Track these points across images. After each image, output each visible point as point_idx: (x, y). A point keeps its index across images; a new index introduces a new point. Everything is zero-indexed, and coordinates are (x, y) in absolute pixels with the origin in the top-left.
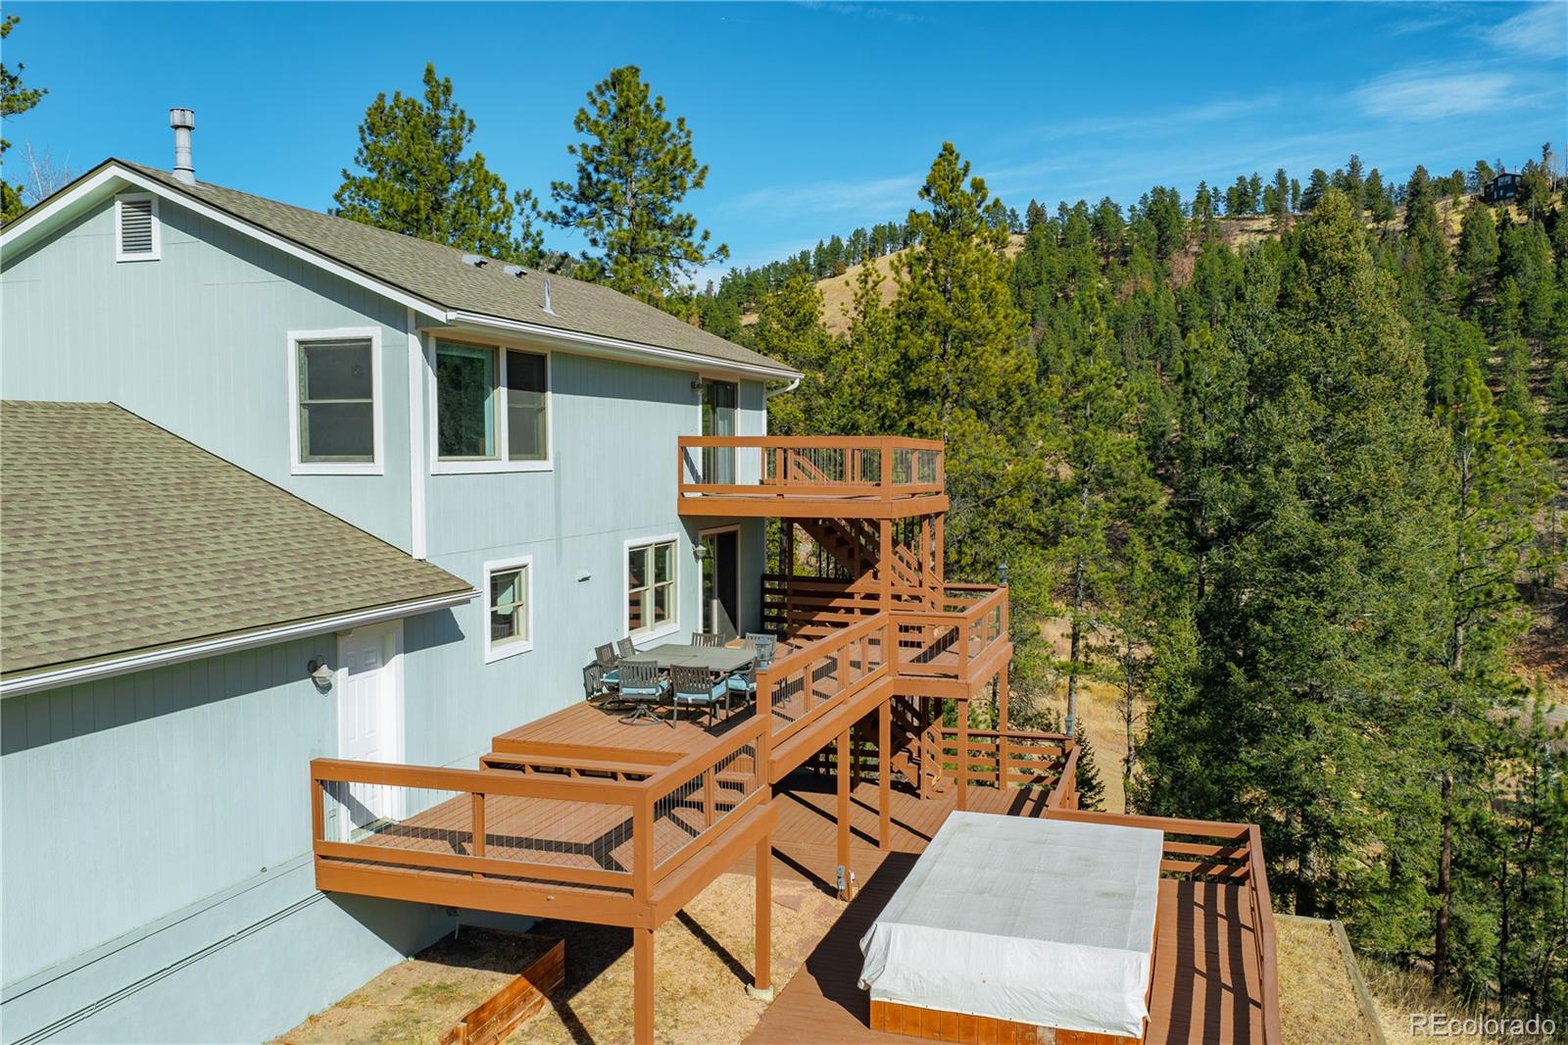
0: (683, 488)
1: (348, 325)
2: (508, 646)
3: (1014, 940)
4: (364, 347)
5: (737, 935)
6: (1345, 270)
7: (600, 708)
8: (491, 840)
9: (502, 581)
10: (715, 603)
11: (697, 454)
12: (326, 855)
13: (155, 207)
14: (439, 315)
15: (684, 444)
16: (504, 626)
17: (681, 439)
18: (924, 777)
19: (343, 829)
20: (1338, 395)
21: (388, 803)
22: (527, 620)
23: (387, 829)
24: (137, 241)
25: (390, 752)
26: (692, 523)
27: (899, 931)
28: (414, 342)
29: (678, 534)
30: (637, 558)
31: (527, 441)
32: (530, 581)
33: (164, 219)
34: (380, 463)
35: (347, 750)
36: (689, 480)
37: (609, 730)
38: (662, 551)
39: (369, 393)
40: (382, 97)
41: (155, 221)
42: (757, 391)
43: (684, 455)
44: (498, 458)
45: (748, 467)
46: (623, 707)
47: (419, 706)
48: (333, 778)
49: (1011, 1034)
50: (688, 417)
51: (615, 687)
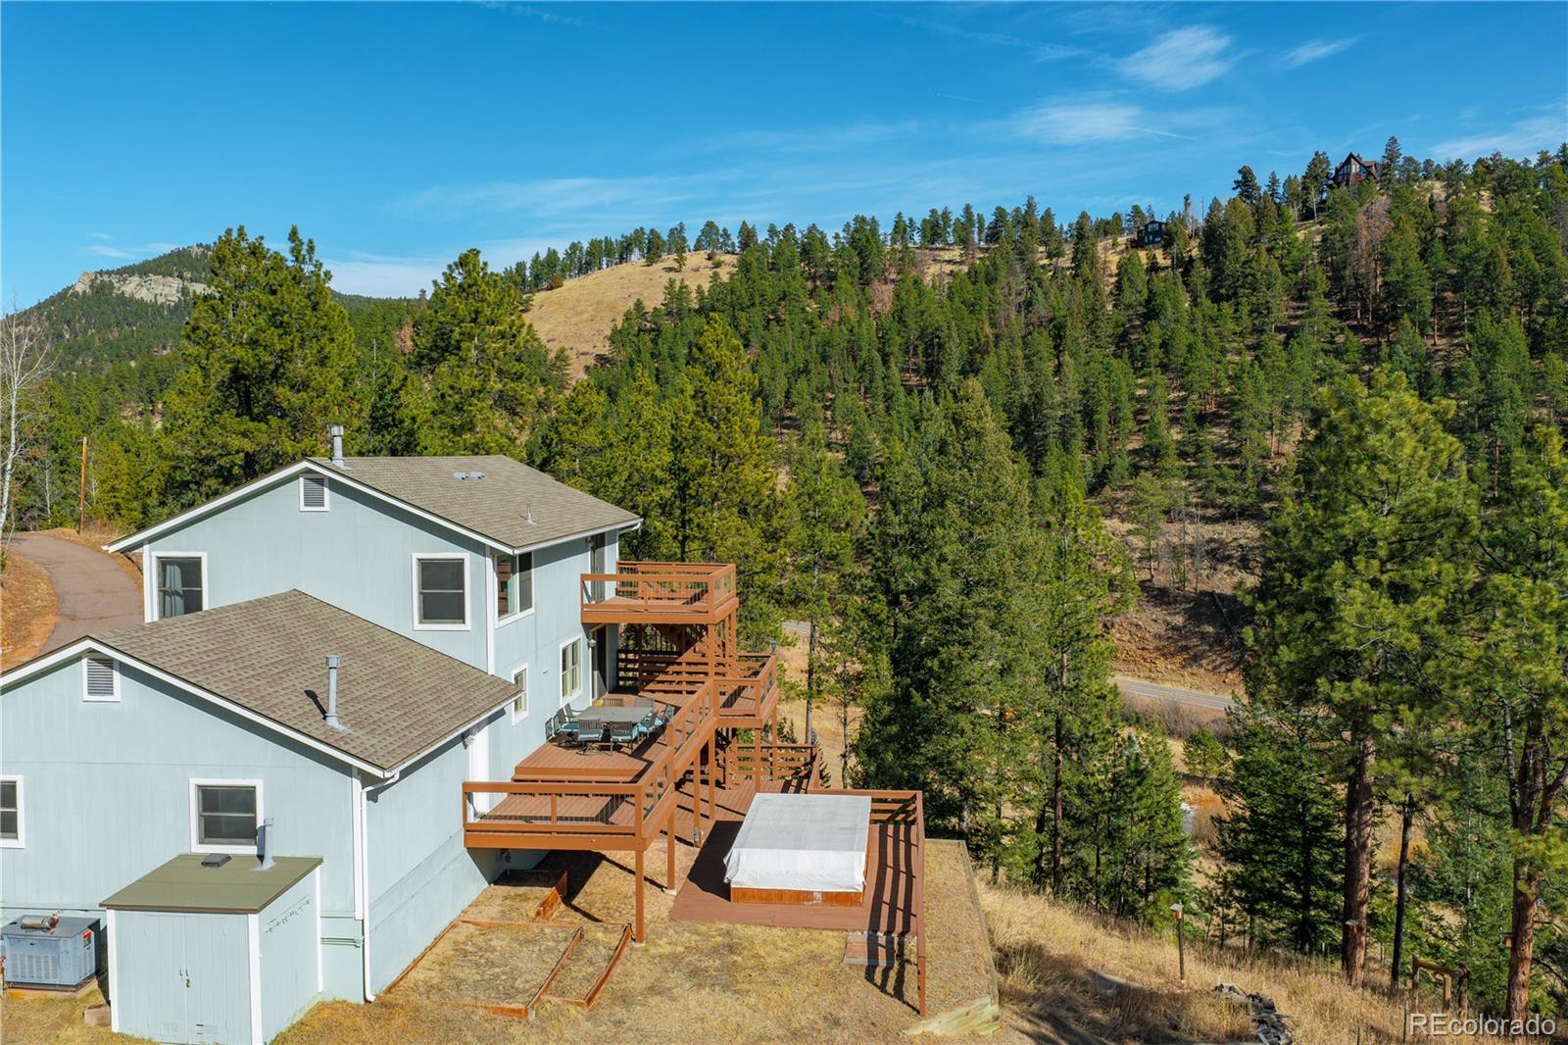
0: (582, 608)
1: (449, 552)
2: (520, 717)
3: (802, 852)
4: (459, 565)
6: (978, 435)
7: (559, 746)
10: (596, 672)
11: (588, 584)
12: (469, 829)
13: (326, 482)
14: (509, 551)
15: (584, 577)
16: (518, 705)
17: (582, 575)
18: (727, 776)
19: (471, 819)
21: (483, 803)
22: (527, 698)
23: (483, 817)
24: (313, 500)
25: (486, 777)
26: (587, 626)
27: (744, 852)
28: (489, 561)
29: (580, 635)
30: (565, 654)
31: (526, 599)
32: (527, 678)
33: (331, 489)
34: (468, 625)
35: (472, 776)
36: (586, 601)
37: (571, 759)
39: (462, 587)
41: (326, 490)
42: (613, 536)
43: (584, 587)
44: (517, 615)
45: (610, 591)
46: (574, 745)
47: (493, 751)
48: (469, 791)
49: (801, 897)
50: (582, 562)
51: (566, 736)
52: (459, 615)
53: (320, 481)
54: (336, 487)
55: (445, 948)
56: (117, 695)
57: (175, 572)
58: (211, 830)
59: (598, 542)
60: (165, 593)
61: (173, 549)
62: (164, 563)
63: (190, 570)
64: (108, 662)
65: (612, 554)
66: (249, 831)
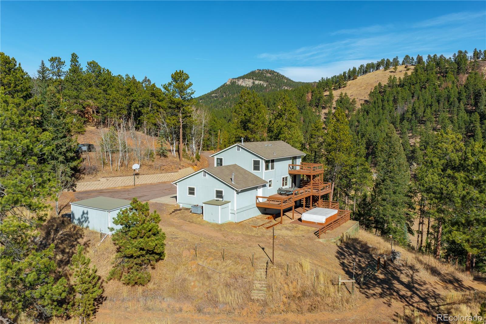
0: (289, 170)
1: (258, 159)
2: (270, 188)
4: (259, 161)
7: (279, 194)
8: (270, 204)
9: (270, 181)
10: (293, 183)
11: (291, 166)
12: (257, 203)
14: (266, 159)
15: (289, 165)
16: (270, 186)
21: (261, 200)
22: (272, 185)
23: (261, 202)
24: (238, 150)
25: (261, 196)
26: (290, 174)
27: (305, 215)
29: (288, 176)
30: (283, 178)
31: (272, 168)
32: (272, 182)
34: (260, 171)
35: (258, 195)
36: (290, 169)
37: (280, 196)
38: (286, 178)
39: (259, 165)
42: (299, 157)
43: (289, 166)
44: (270, 170)
45: (298, 168)
46: (281, 194)
47: (263, 192)
48: (257, 198)
50: (290, 162)
51: (281, 192)
52: (259, 170)
53: (239, 147)
54: (242, 148)
55: (250, 220)
56: (207, 177)
57: (219, 160)
58: (217, 196)
59: (295, 158)
60: (217, 164)
61: (219, 156)
62: (218, 159)
63: (221, 160)
64: (206, 172)
65: (299, 161)
66: (221, 197)
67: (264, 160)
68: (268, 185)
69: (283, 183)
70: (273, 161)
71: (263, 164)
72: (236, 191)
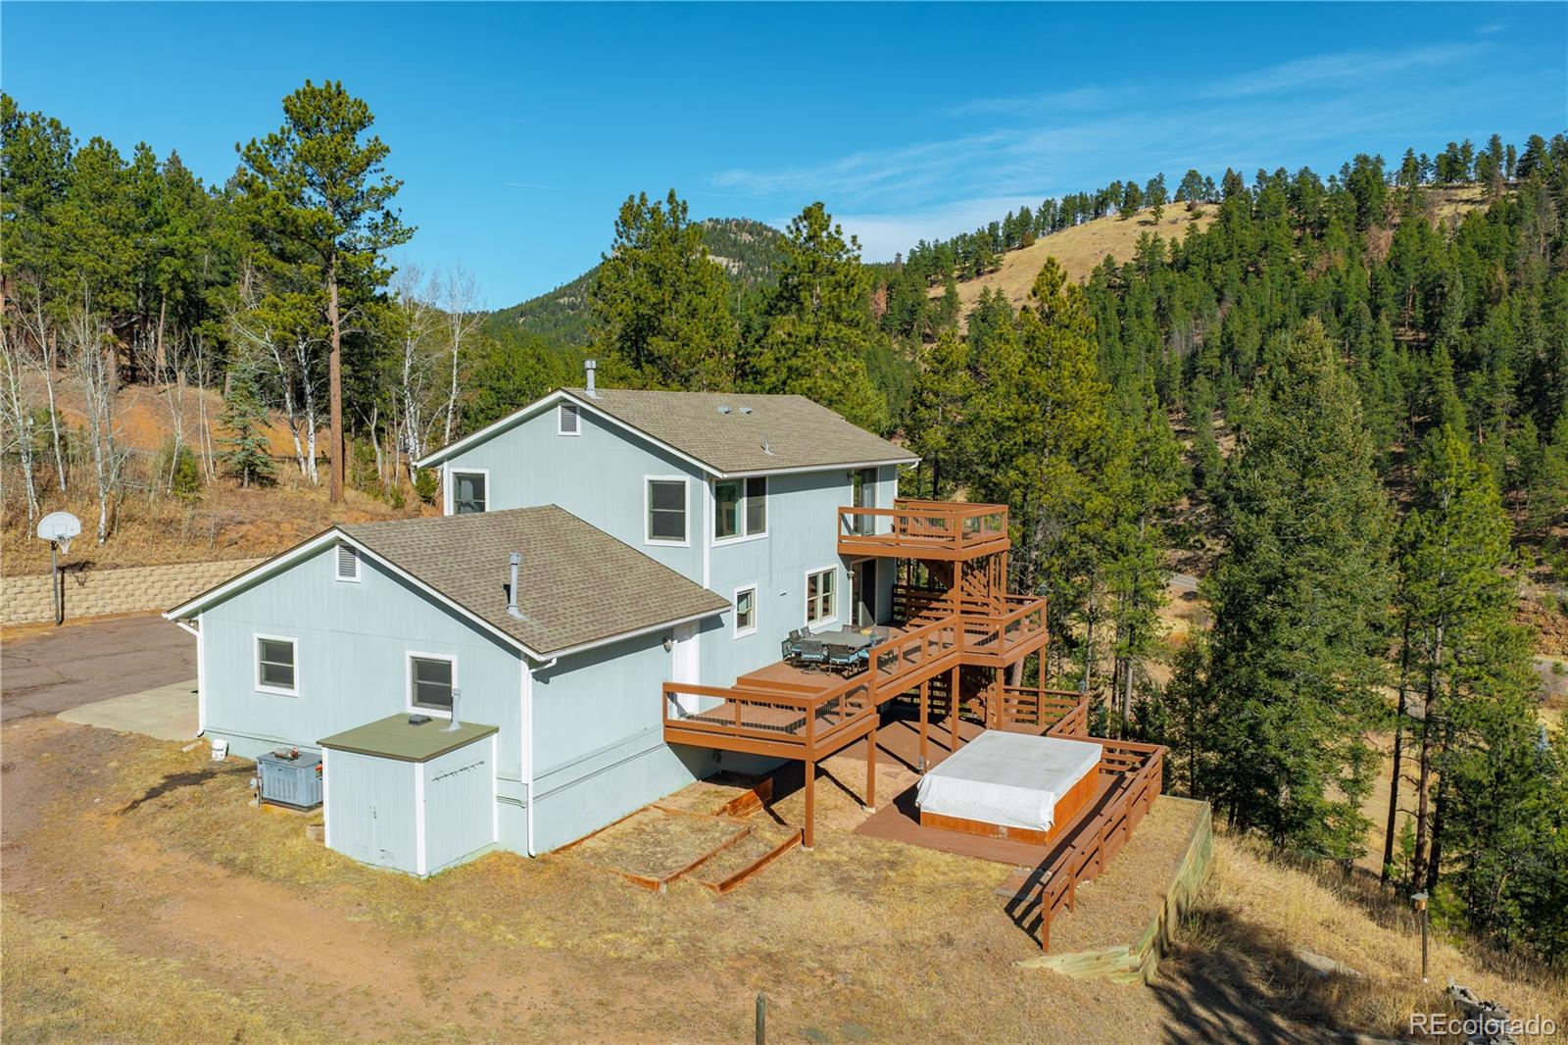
0: (841, 538)
1: (674, 475)
2: (746, 631)
3: (991, 785)
4: (681, 486)
5: (859, 786)
6: (1312, 379)
7: (791, 664)
8: (743, 724)
9: (743, 597)
10: (861, 604)
11: (850, 518)
12: (669, 726)
13: (578, 410)
14: (719, 475)
15: (842, 511)
16: (743, 620)
17: (840, 508)
18: (989, 715)
19: (674, 715)
20: (1306, 465)
21: (691, 704)
22: (755, 616)
23: (690, 717)
24: (568, 426)
25: (693, 680)
26: (846, 558)
27: (936, 778)
28: (706, 485)
29: (837, 565)
30: (813, 580)
31: (756, 524)
32: (756, 599)
33: (582, 416)
34: (688, 542)
35: (677, 679)
36: (844, 532)
38: (827, 575)
39: (683, 508)
40: (632, 198)
41: (578, 417)
42: (889, 472)
43: (842, 517)
44: (742, 536)
45: (883, 526)
46: (804, 665)
47: (706, 659)
48: (670, 692)
49: (987, 830)
50: (845, 495)
51: (799, 654)
52: (680, 534)
53: (573, 409)
54: (586, 415)
55: (628, 825)
56: (358, 578)
57: (467, 486)
59: (867, 476)
60: (460, 505)
61: (466, 465)
62: (460, 478)
63: (478, 482)
64: (352, 550)
65: (886, 493)
67: (710, 478)
68: (730, 618)
69: (811, 602)
70: (757, 487)
71: (700, 504)
72: (532, 663)
